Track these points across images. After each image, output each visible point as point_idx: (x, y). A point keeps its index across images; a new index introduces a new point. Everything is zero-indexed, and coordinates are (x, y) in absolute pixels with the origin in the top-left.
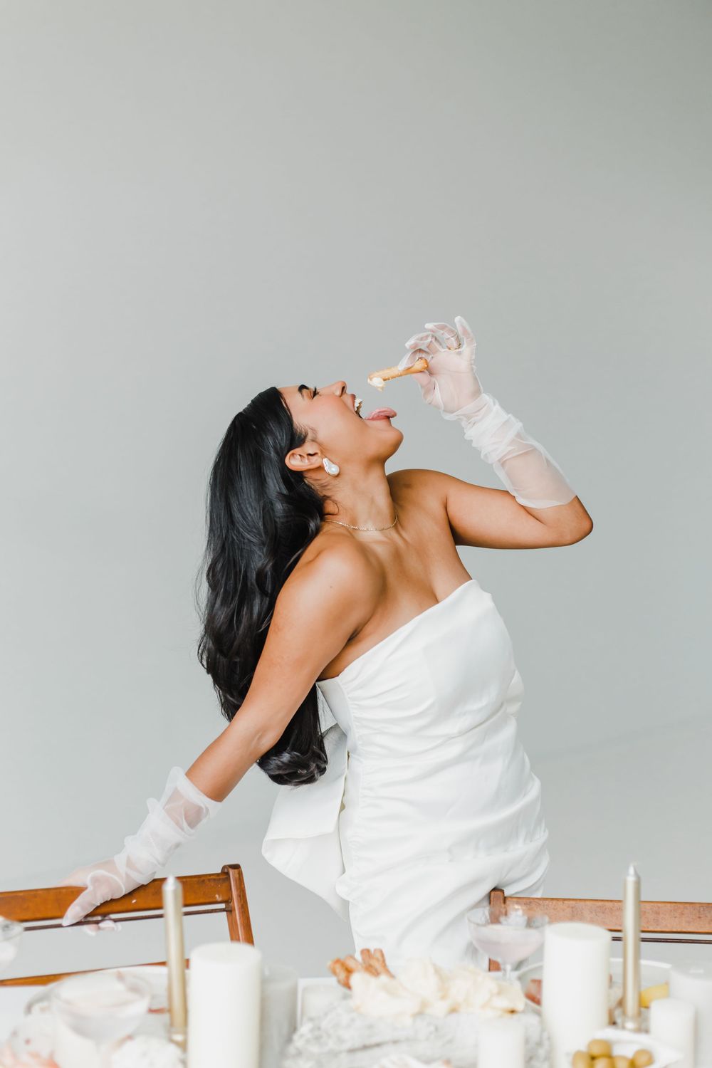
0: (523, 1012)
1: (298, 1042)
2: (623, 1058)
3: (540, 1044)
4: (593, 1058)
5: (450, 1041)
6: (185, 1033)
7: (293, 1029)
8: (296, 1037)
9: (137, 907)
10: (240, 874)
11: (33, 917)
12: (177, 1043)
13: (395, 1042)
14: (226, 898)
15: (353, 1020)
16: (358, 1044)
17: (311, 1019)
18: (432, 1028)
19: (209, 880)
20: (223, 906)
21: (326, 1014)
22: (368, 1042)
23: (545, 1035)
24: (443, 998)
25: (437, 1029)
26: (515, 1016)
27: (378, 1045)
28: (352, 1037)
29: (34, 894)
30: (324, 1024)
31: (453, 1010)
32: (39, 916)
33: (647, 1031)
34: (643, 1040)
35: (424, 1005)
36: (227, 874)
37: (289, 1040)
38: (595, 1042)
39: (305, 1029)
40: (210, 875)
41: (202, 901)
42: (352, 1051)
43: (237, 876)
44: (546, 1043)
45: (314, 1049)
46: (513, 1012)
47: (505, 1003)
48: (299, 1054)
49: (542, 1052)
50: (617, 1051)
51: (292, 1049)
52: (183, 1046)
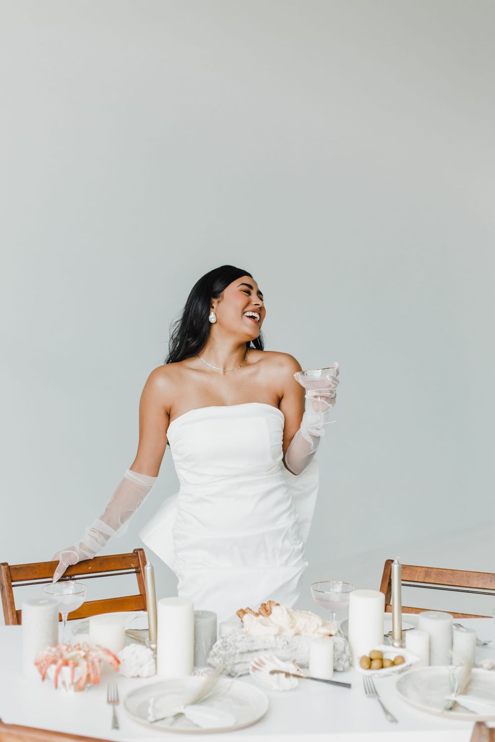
0: (336, 635)
1: (215, 649)
2: (390, 660)
3: (344, 652)
4: (371, 660)
5: (296, 650)
6: (156, 643)
7: (214, 640)
8: (214, 647)
9: (91, 571)
10: (144, 553)
11: (38, 577)
12: (152, 649)
13: (266, 649)
14: (137, 566)
15: (243, 638)
16: (245, 649)
17: (222, 638)
18: (286, 643)
19: (128, 556)
20: (134, 570)
21: (230, 635)
22: (250, 650)
23: (347, 648)
24: (292, 627)
25: (288, 643)
26: (331, 638)
27: (256, 651)
28: (243, 646)
29: (38, 565)
30: (229, 640)
31: (297, 634)
32: (42, 576)
33: (405, 647)
34: (401, 652)
35: (281, 630)
36: (137, 553)
37: (211, 649)
38: (374, 651)
39: (219, 642)
40: (128, 554)
41: (124, 567)
42: (242, 653)
43: (142, 554)
44: (348, 652)
45: (223, 652)
46: (331, 635)
47: (325, 631)
48: (215, 655)
49: (345, 657)
50: (385, 657)
51: (212, 653)
52: (155, 651)
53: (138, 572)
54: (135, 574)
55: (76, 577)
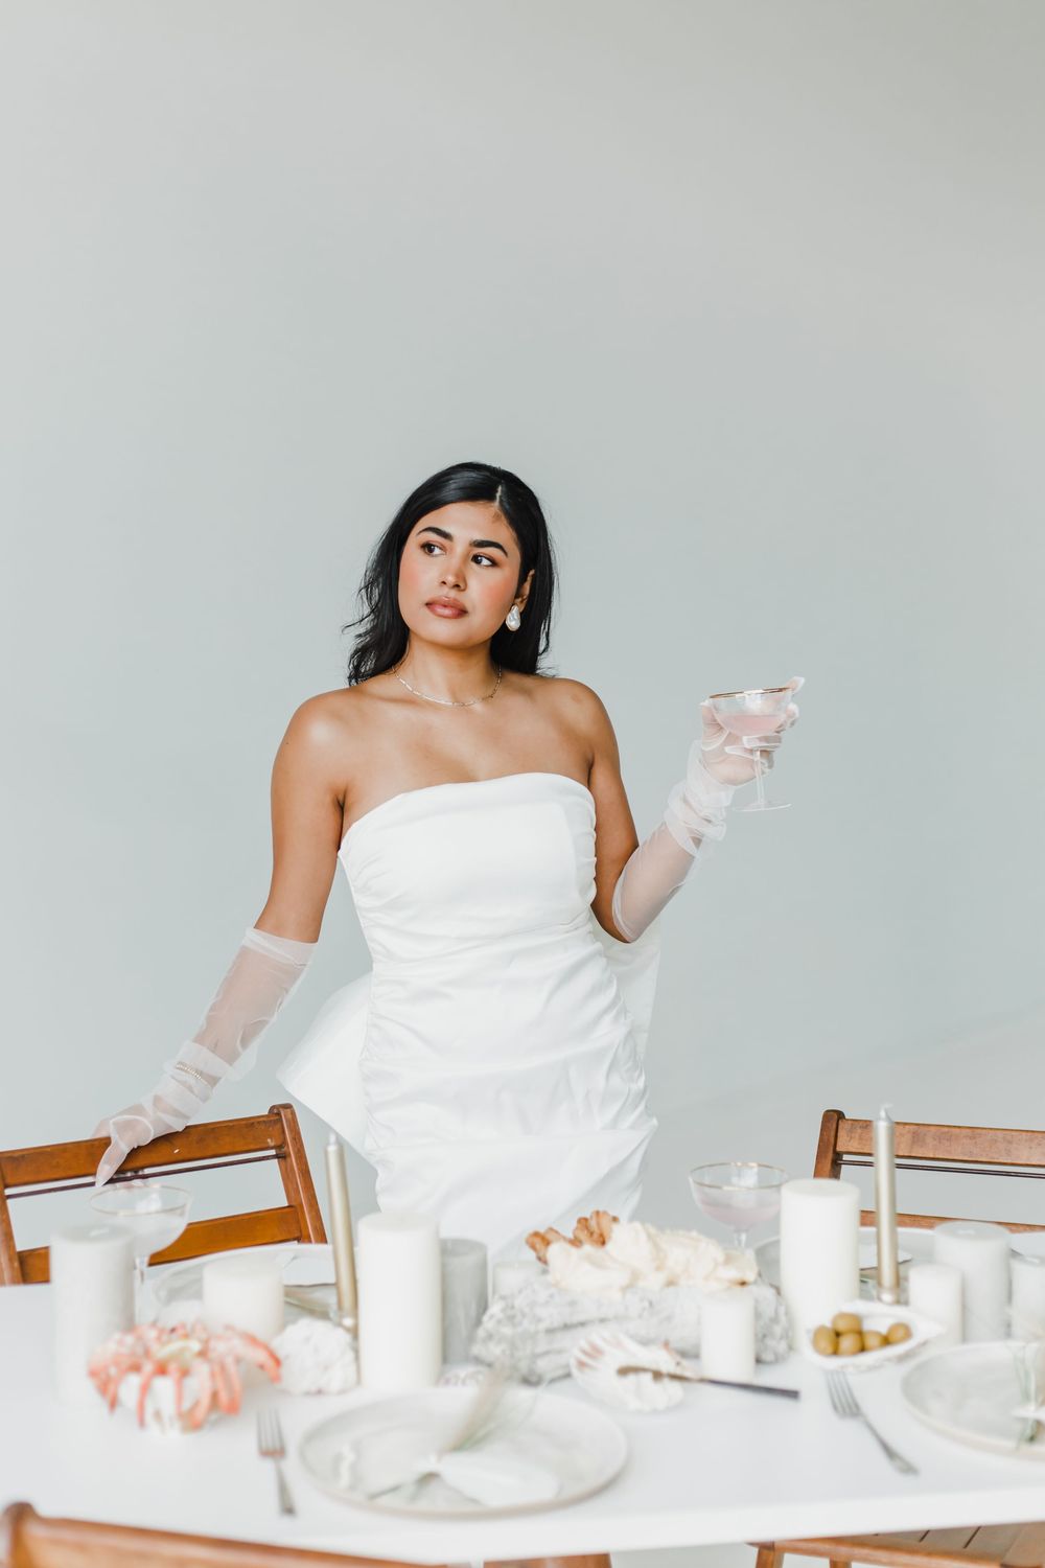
0: (755, 1282)
1: (488, 1323)
2: (877, 1334)
3: (775, 1320)
4: (838, 1334)
5: (668, 1319)
6: (355, 1315)
7: (483, 1307)
8: (485, 1318)
9: (180, 1158)
10: (293, 1113)
11: (64, 1175)
12: (348, 1330)
13: (603, 1320)
14: (279, 1143)
15: (551, 1296)
16: (557, 1322)
17: (503, 1298)
18: (646, 1304)
19: (259, 1122)
20: (273, 1152)
21: (520, 1292)
22: (568, 1322)
23: (782, 1310)
24: (658, 1269)
25: (651, 1304)
26: (746, 1288)
27: (582, 1324)
28: (552, 1315)
29: (63, 1149)
30: (519, 1302)
31: (671, 1283)
32: (71, 1173)
33: (907, 1303)
34: (900, 1314)
35: (635, 1276)
36: (279, 1114)
37: (478, 1322)
38: (842, 1316)
39: (495, 1308)
40: (259, 1117)
41: (252, 1147)
42: (550, 1331)
43: (290, 1116)
44: (783, 1319)
45: (507, 1331)
46: (743, 1283)
47: (733, 1273)
48: (490, 1337)
49: (778, 1330)
50: (868, 1326)
51: (481, 1333)
52: (354, 1332)
53: (281, 1157)
54: (276, 1160)
55: (147, 1171)
